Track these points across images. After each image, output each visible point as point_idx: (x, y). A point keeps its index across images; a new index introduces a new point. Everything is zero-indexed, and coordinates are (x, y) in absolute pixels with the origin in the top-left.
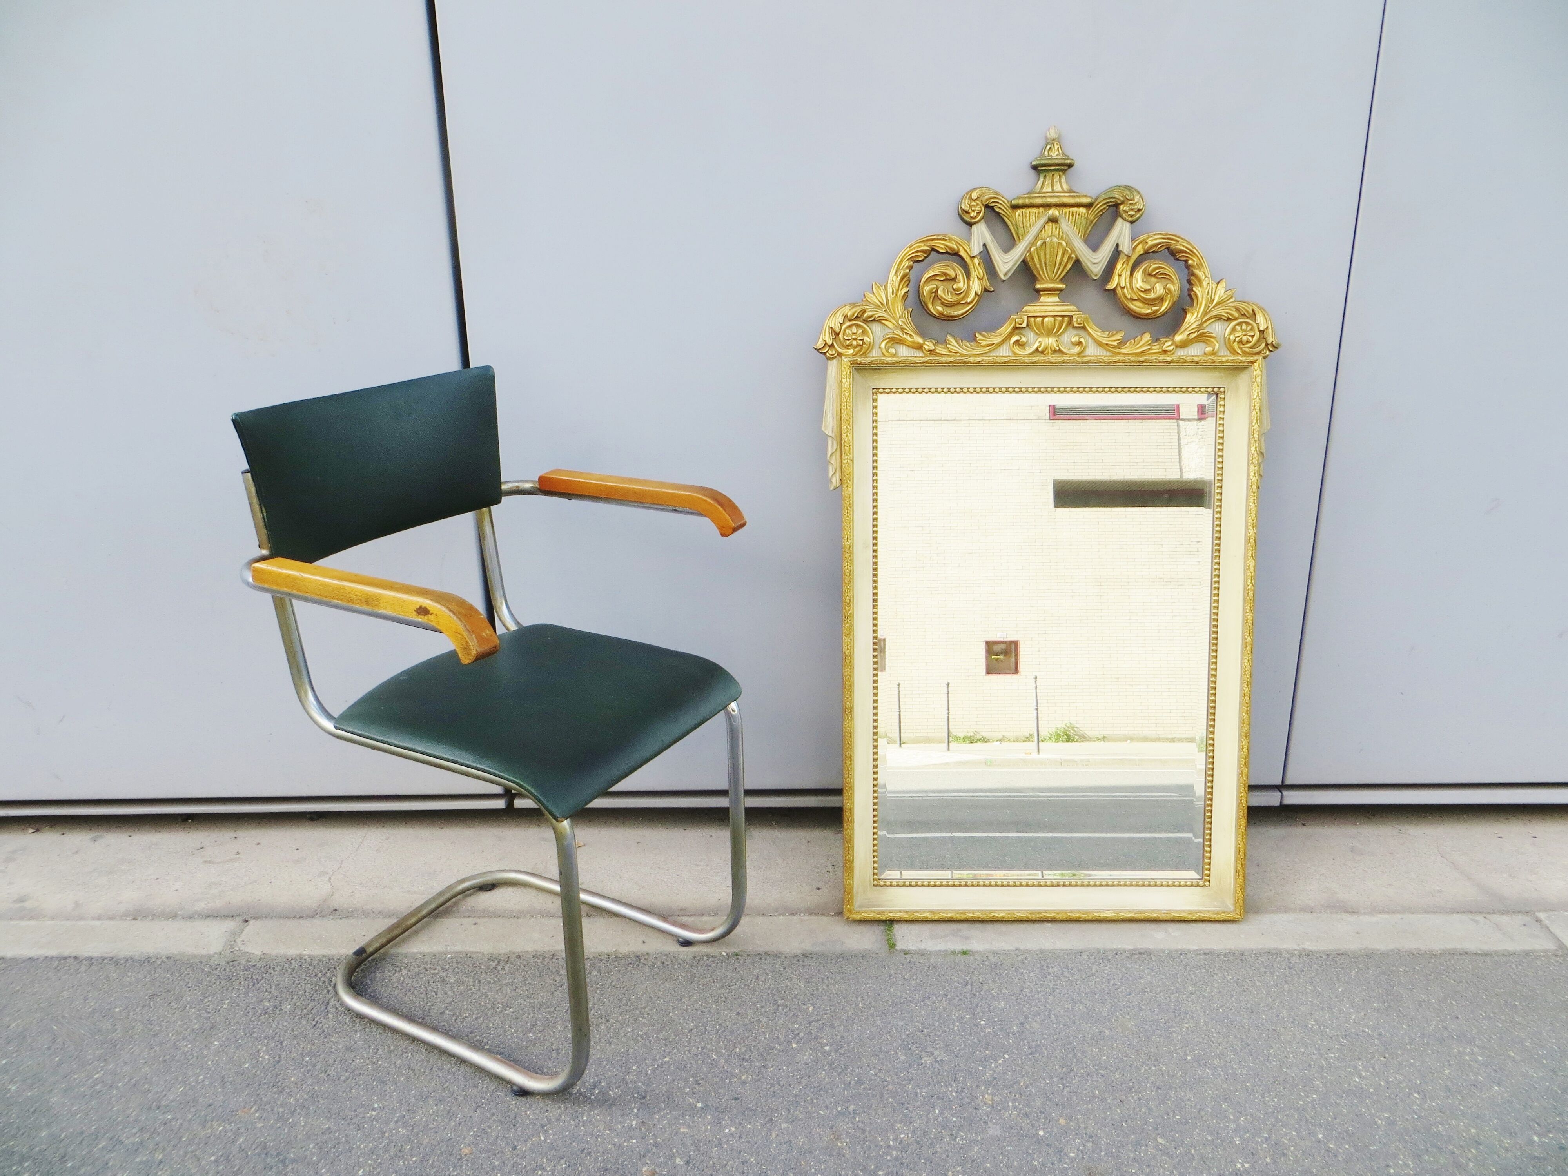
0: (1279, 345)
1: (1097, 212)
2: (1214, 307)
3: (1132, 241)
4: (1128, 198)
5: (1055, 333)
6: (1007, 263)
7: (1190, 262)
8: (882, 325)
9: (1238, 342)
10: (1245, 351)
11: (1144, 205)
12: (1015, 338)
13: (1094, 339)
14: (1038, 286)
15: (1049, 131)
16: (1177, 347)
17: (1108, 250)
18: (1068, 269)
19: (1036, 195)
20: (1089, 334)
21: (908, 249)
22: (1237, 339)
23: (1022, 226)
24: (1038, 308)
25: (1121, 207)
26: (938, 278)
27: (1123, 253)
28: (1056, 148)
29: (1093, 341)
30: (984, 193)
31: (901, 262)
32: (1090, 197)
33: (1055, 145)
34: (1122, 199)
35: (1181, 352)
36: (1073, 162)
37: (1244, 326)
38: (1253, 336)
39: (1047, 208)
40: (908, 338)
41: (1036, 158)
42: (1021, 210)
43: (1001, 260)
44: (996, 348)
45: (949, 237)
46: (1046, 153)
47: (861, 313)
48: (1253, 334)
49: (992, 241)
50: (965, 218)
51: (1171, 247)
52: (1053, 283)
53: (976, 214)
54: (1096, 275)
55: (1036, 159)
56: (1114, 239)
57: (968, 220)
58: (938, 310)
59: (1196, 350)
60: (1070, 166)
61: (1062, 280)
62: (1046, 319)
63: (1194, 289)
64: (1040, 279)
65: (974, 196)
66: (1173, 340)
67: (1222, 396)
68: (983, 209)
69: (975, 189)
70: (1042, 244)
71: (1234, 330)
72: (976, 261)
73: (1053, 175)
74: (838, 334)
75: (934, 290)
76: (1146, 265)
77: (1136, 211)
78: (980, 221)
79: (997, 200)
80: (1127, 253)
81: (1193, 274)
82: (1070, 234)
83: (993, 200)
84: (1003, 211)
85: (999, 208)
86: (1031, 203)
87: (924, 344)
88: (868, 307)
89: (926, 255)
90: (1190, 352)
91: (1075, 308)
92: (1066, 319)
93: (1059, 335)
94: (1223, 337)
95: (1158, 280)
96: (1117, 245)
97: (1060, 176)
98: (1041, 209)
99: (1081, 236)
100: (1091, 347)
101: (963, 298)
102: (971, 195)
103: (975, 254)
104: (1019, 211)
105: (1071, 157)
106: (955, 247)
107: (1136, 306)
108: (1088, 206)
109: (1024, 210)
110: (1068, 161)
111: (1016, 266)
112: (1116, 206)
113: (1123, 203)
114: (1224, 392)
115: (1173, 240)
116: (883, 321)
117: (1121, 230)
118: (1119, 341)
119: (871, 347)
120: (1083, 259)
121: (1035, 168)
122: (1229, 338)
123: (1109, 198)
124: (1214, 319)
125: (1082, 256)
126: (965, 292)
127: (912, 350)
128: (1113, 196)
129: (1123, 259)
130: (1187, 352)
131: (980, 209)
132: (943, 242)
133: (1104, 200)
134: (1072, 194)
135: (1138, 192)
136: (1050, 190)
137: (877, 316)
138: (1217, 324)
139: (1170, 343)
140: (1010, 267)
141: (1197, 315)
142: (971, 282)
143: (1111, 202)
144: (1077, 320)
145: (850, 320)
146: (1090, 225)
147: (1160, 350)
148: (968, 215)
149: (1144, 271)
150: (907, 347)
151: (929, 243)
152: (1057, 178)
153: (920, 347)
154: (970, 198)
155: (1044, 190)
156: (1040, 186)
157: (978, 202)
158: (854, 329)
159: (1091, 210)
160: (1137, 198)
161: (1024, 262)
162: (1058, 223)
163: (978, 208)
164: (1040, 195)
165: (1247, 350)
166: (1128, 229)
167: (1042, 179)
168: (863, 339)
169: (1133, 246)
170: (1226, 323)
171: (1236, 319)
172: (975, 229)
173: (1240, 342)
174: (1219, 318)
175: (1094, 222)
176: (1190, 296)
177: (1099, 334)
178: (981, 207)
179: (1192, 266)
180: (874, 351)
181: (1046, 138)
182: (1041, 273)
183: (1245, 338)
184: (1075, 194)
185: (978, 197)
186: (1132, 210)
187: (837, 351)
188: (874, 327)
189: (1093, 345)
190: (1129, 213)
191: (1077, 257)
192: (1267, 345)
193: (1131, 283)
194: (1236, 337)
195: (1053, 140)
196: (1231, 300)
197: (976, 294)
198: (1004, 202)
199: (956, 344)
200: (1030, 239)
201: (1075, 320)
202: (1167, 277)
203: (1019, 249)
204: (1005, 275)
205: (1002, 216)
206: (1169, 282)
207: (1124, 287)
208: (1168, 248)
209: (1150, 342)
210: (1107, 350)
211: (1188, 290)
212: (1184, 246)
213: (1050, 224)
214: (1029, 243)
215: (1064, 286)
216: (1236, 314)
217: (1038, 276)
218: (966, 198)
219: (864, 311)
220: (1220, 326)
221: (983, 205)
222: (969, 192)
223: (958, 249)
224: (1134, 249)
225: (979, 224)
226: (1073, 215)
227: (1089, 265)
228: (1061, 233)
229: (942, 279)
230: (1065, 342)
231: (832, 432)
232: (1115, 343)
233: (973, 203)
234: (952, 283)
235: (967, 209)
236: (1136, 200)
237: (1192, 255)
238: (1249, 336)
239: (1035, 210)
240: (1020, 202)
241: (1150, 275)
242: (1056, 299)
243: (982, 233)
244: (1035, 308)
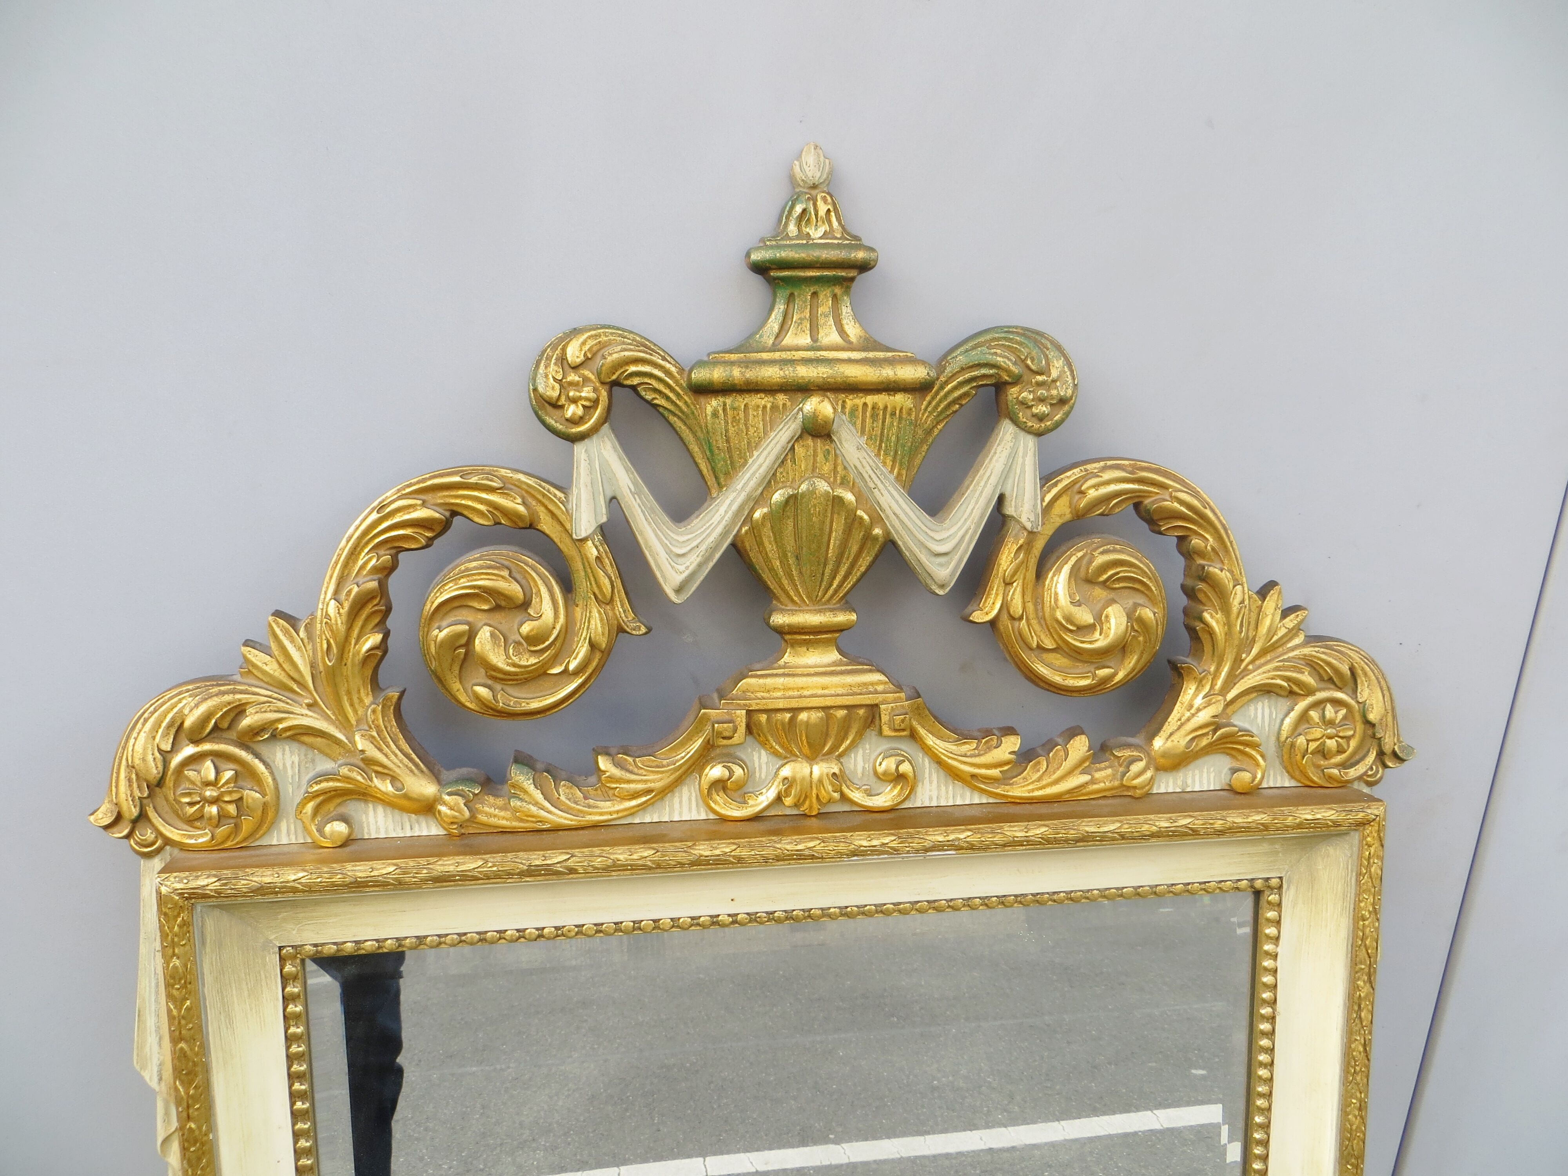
0: (1410, 749)
1: (942, 406)
2: (1252, 662)
3: (1042, 487)
4: (1033, 367)
5: (831, 751)
6: (683, 555)
7: (1196, 541)
8: (303, 749)
9: (1316, 752)
10: (1330, 777)
11: (1075, 386)
12: (716, 772)
13: (939, 763)
14: (778, 619)
15: (799, 157)
16: (1158, 769)
17: (977, 513)
18: (863, 569)
19: (765, 356)
20: (927, 750)
21: (375, 516)
22: (1313, 746)
23: (722, 444)
24: (780, 680)
25: (1013, 391)
26: (476, 605)
27: (1019, 522)
28: (822, 212)
29: (934, 766)
30: (602, 346)
31: (354, 553)
32: (923, 363)
33: (820, 203)
34: (1015, 370)
35: (1167, 784)
36: (873, 255)
37: (1329, 711)
38: (1348, 738)
39: (799, 396)
40: (385, 787)
41: (762, 240)
42: (721, 399)
43: (665, 546)
44: (662, 799)
45: (502, 478)
46: (792, 229)
47: (228, 719)
48: (1351, 733)
49: (637, 493)
50: (550, 421)
51: (1147, 501)
52: (820, 611)
53: (580, 411)
54: (942, 586)
55: (763, 244)
56: (993, 480)
57: (560, 427)
58: (477, 698)
59: (1205, 775)
60: (864, 267)
61: (846, 604)
62: (803, 716)
63: (1207, 616)
64: (783, 598)
65: (574, 352)
66: (1148, 755)
67: (1273, 898)
68: (604, 394)
69: (575, 332)
70: (787, 501)
71: (1304, 717)
72: (592, 551)
73: (815, 294)
74: (160, 783)
75: (463, 641)
76: (1080, 554)
77: (1052, 405)
78: (595, 430)
79: (647, 369)
80: (1029, 526)
81: (1205, 578)
82: (867, 471)
83: (633, 368)
84: (668, 398)
85: (655, 390)
86: (748, 382)
87: (437, 800)
88: (253, 698)
89: (429, 534)
90: (1189, 781)
91: (882, 678)
92: (861, 712)
93: (840, 756)
94: (1273, 739)
95: (1112, 595)
96: (1001, 499)
97: (835, 296)
98: (781, 398)
99: (899, 474)
100: (931, 782)
101: (554, 660)
102: (564, 350)
103: (583, 535)
104: (713, 404)
105: (865, 242)
106: (521, 509)
107: (1048, 665)
108: (921, 389)
109: (729, 401)
110: (861, 255)
111: (711, 564)
112: (1000, 387)
113: (1017, 380)
114: (1280, 887)
115: (1154, 483)
116: (306, 739)
117: (1012, 456)
118: (1006, 768)
119: (271, 815)
120: (905, 542)
121: (761, 269)
122: (1293, 745)
123: (980, 366)
124: (1255, 695)
125: (903, 533)
126: (558, 644)
127: (405, 816)
128: (990, 358)
129: (1017, 538)
130: (1185, 783)
131: (592, 395)
132: (484, 495)
133: (963, 370)
134: (871, 355)
135: (1059, 348)
136: (805, 340)
137: (280, 726)
138: (1260, 705)
139: (1140, 765)
140: (691, 568)
141: (1212, 687)
142: (578, 611)
143: (984, 376)
144: (891, 721)
145: (196, 742)
146: (923, 441)
147: (1116, 783)
148: (557, 413)
149: (1074, 572)
150: (389, 810)
151: (440, 497)
152: (825, 305)
153: (428, 808)
154: (562, 359)
155: (789, 339)
156: (776, 328)
157: (587, 373)
158: (208, 769)
159: (928, 398)
160: (1057, 367)
161: (733, 545)
162: (832, 441)
163: (587, 392)
164: (777, 355)
165: (1335, 771)
166: (1030, 454)
167: (780, 307)
168: (241, 799)
169: (1045, 504)
170: (1283, 704)
171: (1310, 692)
172: (583, 456)
173: (1322, 752)
174: (1265, 690)
175: (936, 431)
176: (1192, 632)
177: (953, 748)
178: (595, 390)
179: (1201, 554)
180: (284, 826)
181: (792, 180)
182: (785, 582)
183: (1331, 744)
184: (881, 355)
185: (587, 359)
186: (1042, 400)
187: (160, 834)
188: (279, 755)
189: (934, 776)
190: (1035, 411)
191: (887, 533)
192: (1381, 754)
193: (1038, 601)
194: (1308, 741)
195: (814, 187)
196: (1297, 641)
197: (593, 645)
198: (668, 373)
199: (538, 795)
200: (748, 489)
201: (885, 718)
202: (1137, 586)
203: (717, 518)
204: (679, 591)
205: (666, 413)
206: (1141, 599)
207: (1021, 618)
208: (1137, 506)
209: (1087, 764)
210: (975, 788)
211: (1186, 612)
212: (1182, 502)
213: (810, 441)
214: (749, 498)
215: (854, 617)
216: (1307, 678)
217: (777, 591)
218: (549, 359)
219: (239, 711)
220: (1267, 711)
221: (603, 383)
222: (561, 340)
223: (533, 514)
224: (1047, 510)
225: (595, 438)
226: (874, 416)
227: (923, 557)
228: (839, 468)
229: (486, 607)
230: (860, 770)
231: (160, 1079)
232: (995, 772)
233: (573, 377)
234: (519, 617)
235: (553, 392)
236: (1054, 374)
237: (1200, 526)
238: (1342, 737)
239: (763, 400)
240: (717, 374)
241: (1090, 581)
242: (833, 656)
243: (605, 468)
244: (769, 681)
